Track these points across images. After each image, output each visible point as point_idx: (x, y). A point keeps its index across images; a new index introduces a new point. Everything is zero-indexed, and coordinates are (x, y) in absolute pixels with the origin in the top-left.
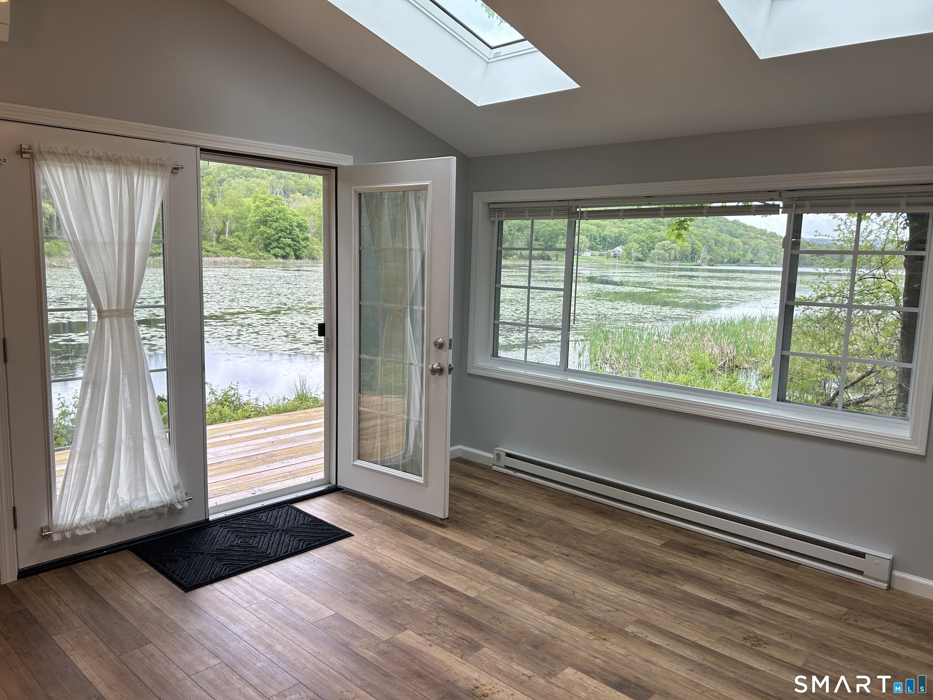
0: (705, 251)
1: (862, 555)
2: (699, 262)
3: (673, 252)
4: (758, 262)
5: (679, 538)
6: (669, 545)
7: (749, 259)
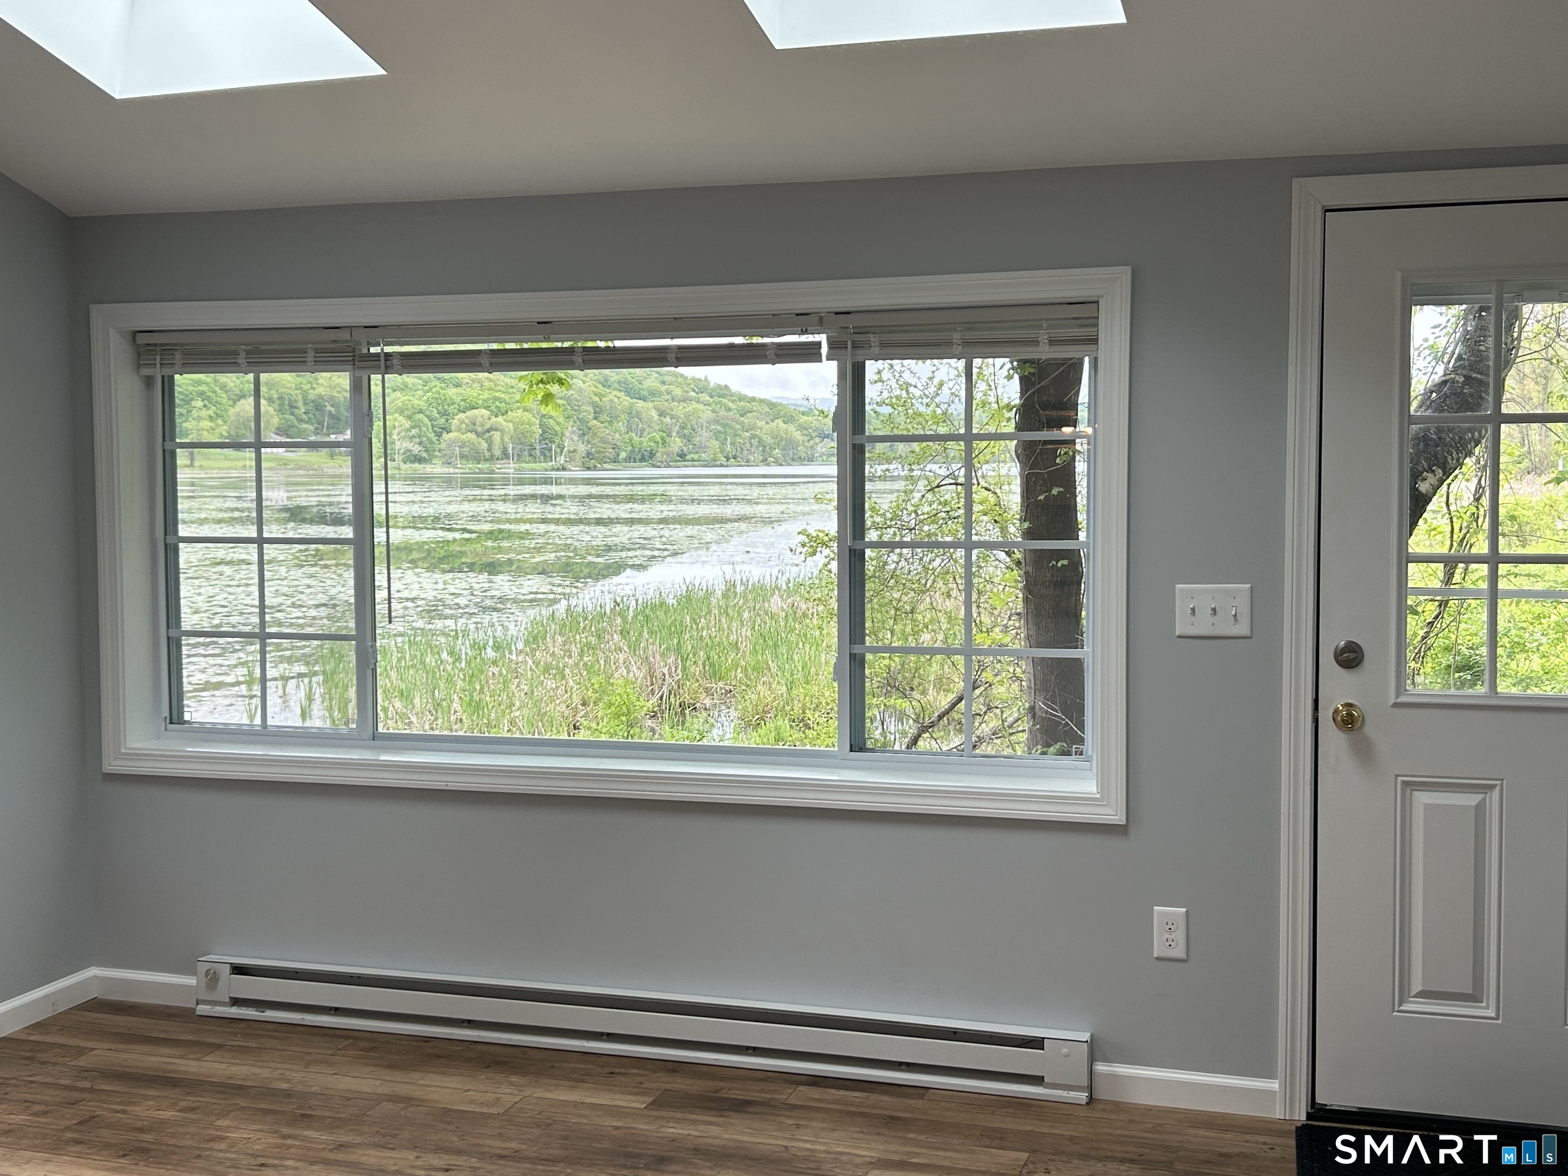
0: (573, 432)
1: (1037, 1043)
2: (562, 460)
3: (497, 436)
4: (696, 457)
7: (676, 449)
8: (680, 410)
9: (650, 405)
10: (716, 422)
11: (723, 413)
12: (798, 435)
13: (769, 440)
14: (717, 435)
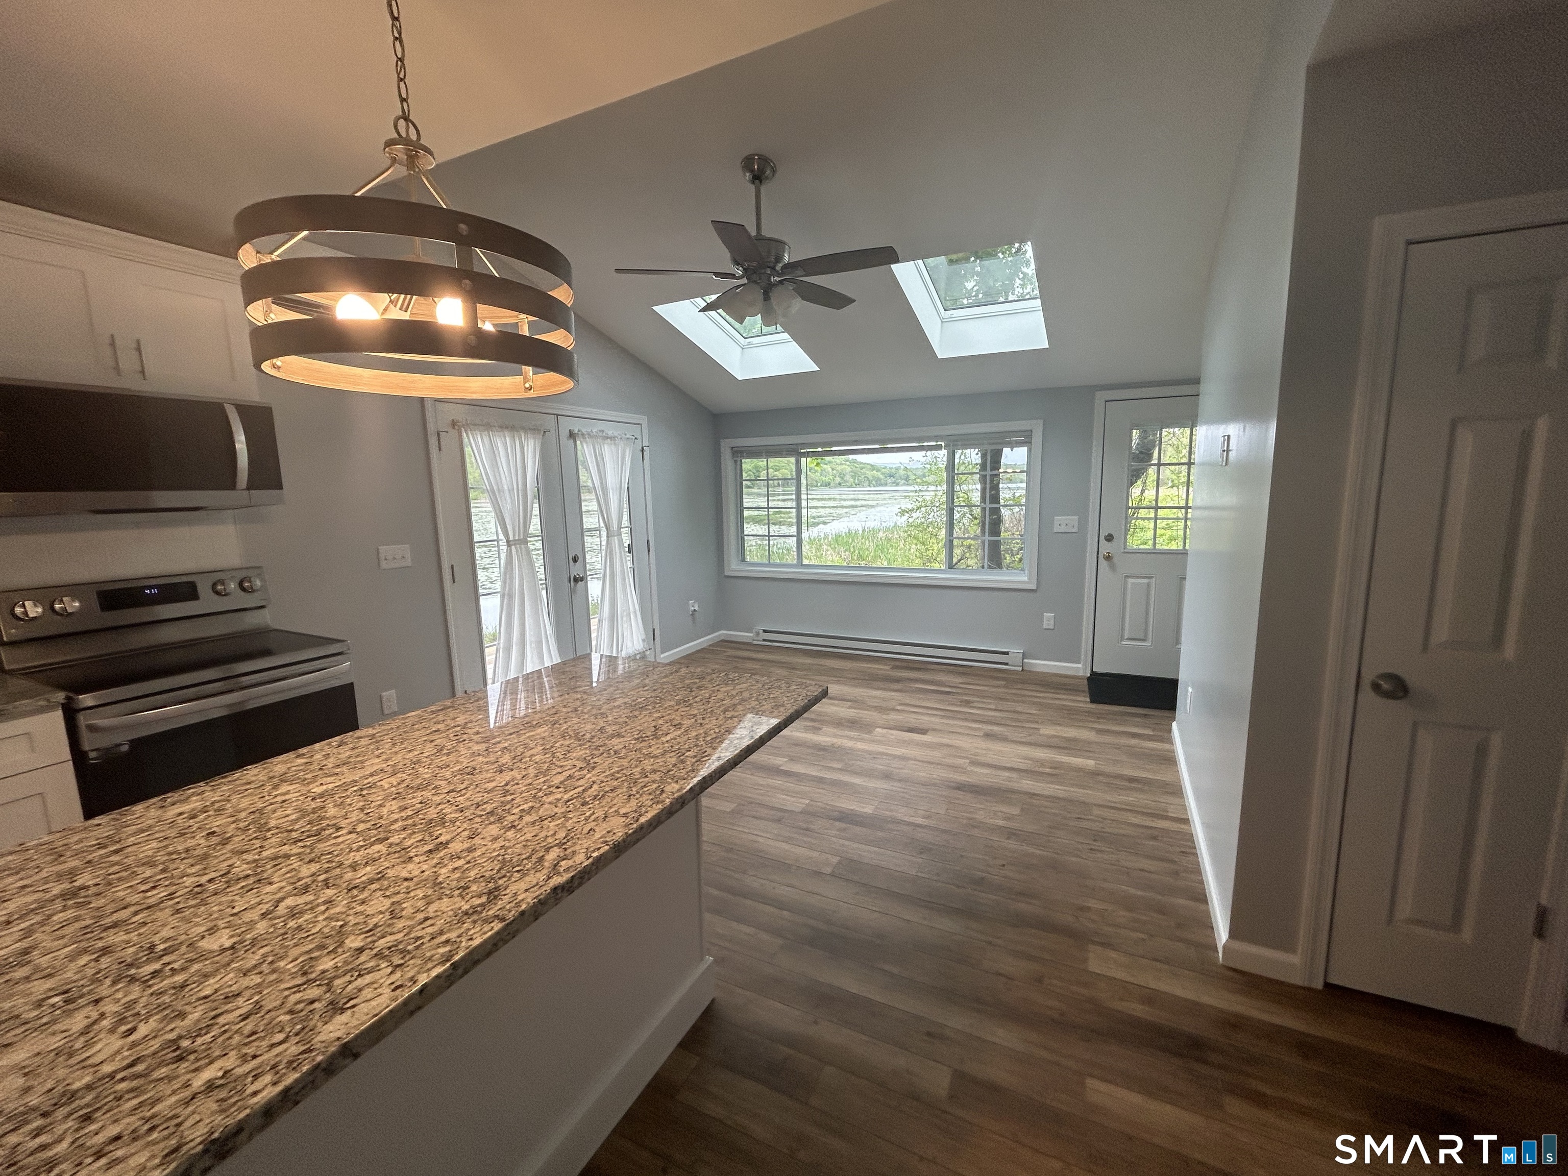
1: (1007, 653)
5: (898, 663)
6: (895, 668)
7: (837, 482)
8: (839, 468)
9: (828, 466)
10: (852, 472)
11: (854, 469)
12: (881, 476)
13: (871, 478)
14: (852, 476)
